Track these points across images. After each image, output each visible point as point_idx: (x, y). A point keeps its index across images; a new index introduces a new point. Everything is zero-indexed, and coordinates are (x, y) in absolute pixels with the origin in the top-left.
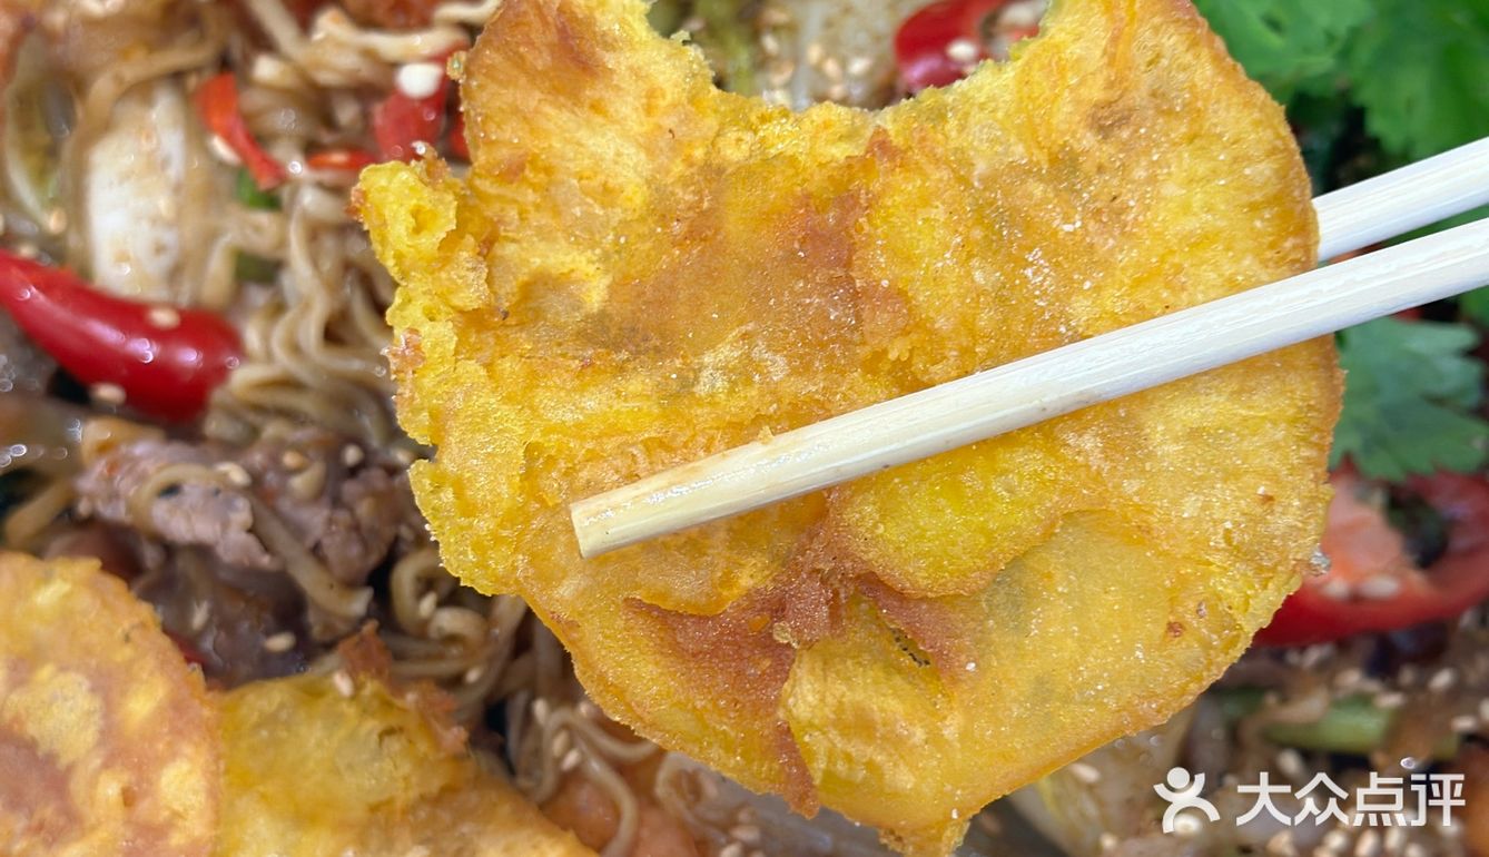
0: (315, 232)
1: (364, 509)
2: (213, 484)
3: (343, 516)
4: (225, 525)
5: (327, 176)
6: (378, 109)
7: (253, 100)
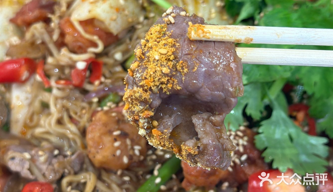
0: (56, 99)
1: (56, 166)
2: (22, 158)
3: (50, 167)
4: (23, 167)
5: (60, 86)
6: (73, 71)
7: (47, 67)
